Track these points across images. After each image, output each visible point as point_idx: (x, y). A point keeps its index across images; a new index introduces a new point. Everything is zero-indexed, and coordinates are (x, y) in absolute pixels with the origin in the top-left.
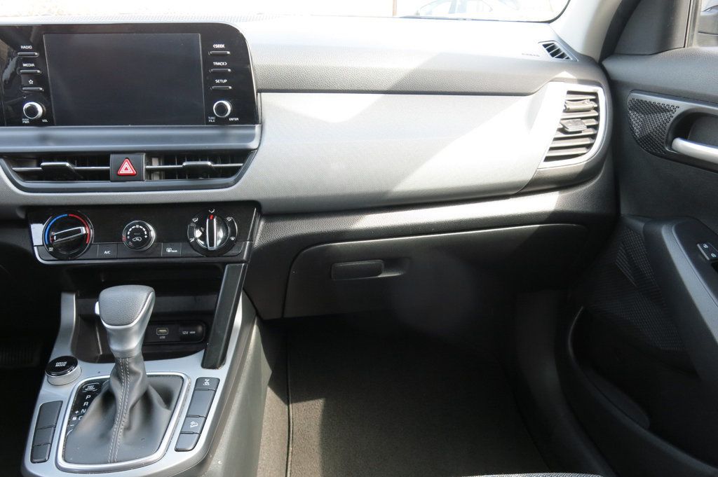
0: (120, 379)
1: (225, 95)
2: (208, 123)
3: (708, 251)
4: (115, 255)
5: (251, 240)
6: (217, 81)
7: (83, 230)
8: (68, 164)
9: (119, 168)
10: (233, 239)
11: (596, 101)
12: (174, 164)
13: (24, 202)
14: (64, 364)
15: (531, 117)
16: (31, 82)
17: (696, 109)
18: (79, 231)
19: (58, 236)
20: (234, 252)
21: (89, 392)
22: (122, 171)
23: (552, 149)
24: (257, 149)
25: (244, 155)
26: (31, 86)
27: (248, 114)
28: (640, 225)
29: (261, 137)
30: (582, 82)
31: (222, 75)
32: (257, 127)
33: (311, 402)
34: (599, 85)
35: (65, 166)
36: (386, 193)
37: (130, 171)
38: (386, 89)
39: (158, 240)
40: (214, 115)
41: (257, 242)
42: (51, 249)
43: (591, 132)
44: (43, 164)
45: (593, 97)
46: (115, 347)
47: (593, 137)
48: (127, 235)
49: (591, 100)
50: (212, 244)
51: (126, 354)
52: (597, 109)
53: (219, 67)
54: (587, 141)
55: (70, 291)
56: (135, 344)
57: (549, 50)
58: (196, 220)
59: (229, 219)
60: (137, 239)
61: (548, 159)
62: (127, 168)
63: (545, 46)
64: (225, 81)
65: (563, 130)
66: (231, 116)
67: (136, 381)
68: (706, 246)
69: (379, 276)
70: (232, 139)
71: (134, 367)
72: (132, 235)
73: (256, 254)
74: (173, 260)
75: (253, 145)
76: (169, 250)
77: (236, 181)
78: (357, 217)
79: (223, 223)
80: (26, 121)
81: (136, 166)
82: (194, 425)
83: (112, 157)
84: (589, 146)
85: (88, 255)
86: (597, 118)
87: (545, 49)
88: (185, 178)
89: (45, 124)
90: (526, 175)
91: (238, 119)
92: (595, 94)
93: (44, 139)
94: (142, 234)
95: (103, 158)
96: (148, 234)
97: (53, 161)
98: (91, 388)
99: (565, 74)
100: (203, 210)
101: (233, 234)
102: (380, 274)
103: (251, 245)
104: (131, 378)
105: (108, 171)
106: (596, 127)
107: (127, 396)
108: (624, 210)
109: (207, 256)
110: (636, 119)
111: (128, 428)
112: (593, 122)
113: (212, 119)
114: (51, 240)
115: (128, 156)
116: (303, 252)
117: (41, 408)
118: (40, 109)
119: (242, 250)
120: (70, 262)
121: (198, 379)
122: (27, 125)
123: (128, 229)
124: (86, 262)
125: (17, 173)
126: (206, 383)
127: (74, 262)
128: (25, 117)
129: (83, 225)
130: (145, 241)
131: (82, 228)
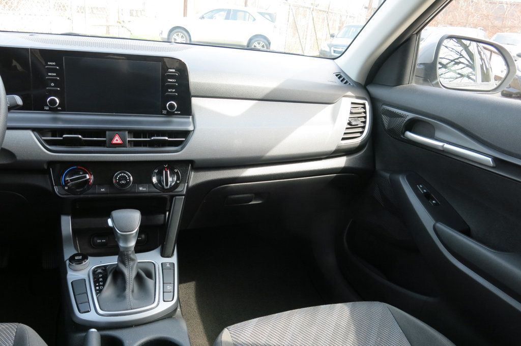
0: (124, 264)
1: (173, 98)
2: (162, 114)
3: (422, 189)
4: (108, 191)
5: (188, 183)
6: (170, 90)
7: (88, 177)
8: (80, 136)
9: (112, 139)
10: (178, 182)
11: (364, 108)
12: (141, 138)
13: (51, 159)
14: (81, 257)
15: (334, 117)
16: (53, 84)
17: (417, 117)
18: (85, 177)
19: (72, 180)
20: (179, 189)
21: (100, 273)
22: (115, 141)
23: (345, 134)
24: (193, 130)
25: (186, 134)
26: (53, 87)
27: (186, 110)
28: (387, 175)
29: (194, 123)
30: (358, 98)
31: (172, 87)
32: (191, 117)
33: (188, 284)
34: (366, 100)
35: (79, 137)
36: (262, 157)
37: (119, 141)
38: (260, 98)
39: (134, 182)
40: (166, 109)
41: (191, 183)
42: (66, 188)
43: (362, 125)
44: (64, 136)
45: (363, 106)
46: (121, 244)
47: (364, 127)
48: (116, 180)
49: (362, 107)
50: (167, 185)
51: (127, 249)
52: (365, 112)
53: (171, 82)
54: (360, 130)
55: (67, 214)
56: (132, 243)
57: (339, 78)
58: (156, 171)
59: (176, 171)
60: (123, 182)
61: (343, 139)
62: (117, 140)
63: (337, 75)
64: (174, 90)
65: (349, 124)
66: (176, 111)
67: (134, 264)
68: (421, 186)
69: (250, 203)
70: (178, 123)
71: (132, 256)
72: (120, 179)
73: (191, 190)
74: (143, 194)
75: (191, 128)
76: (141, 189)
77: (182, 149)
78: (245, 169)
79: (173, 173)
80: (47, 108)
81: (123, 138)
82: (169, 288)
83: (107, 133)
84: (362, 133)
85: (91, 191)
86: (365, 117)
87: (337, 78)
88: (146, 146)
89: (59, 110)
90: (333, 148)
91: (180, 112)
92: (364, 104)
94: (126, 179)
95: (101, 133)
96: (129, 179)
97: (72, 134)
98: (99, 271)
99: (349, 93)
100: (160, 165)
101: (178, 179)
102: (251, 202)
103: (188, 185)
104: (131, 263)
105: (105, 141)
106: (365, 122)
107: (130, 274)
108: (378, 166)
109: (163, 192)
110: (385, 119)
111: (133, 291)
112: (363, 120)
113: (164, 112)
114: (66, 182)
115: (116, 132)
116: (213, 190)
117: (72, 283)
118: (58, 101)
119: (183, 189)
120: (79, 196)
121: (162, 264)
122: (47, 110)
123: (116, 176)
124: (90, 196)
125: (45, 141)
126: (168, 265)
127: (82, 196)
128: (47, 106)
129: (87, 173)
130: (128, 183)
131: (87, 175)
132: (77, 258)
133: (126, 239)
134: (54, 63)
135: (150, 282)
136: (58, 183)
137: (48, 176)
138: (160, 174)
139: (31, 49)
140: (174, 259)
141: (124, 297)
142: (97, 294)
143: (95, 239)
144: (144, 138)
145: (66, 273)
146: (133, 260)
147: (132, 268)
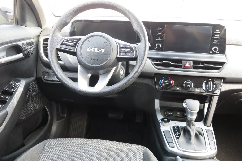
0: (189, 126)
1: (216, 45)
2: (209, 53)
4: (181, 90)
5: (221, 89)
6: (215, 41)
7: (172, 82)
8: (170, 62)
9: (185, 65)
10: (216, 88)
13: (157, 72)
14: (167, 120)
18: (170, 82)
19: (164, 83)
20: (216, 92)
22: (186, 66)
24: (227, 62)
26: (159, 39)
27: (222, 51)
29: (226, 58)
31: (217, 39)
32: (225, 55)
35: (170, 63)
37: (189, 66)
39: (193, 87)
42: (161, 86)
44: (163, 62)
46: (189, 116)
48: (185, 85)
50: (210, 89)
51: (191, 119)
53: (216, 37)
55: (157, 99)
56: (194, 117)
58: (205, 82)
59: (215, 82)
60: (188, 86)
62: (187, 65)
64: (217, 41)
66: (217, 52)
70: (218, 58)
71: (194, 123)
72: (187, 84)
73: (222, 93)
75: (225, 61)
76: (196, 90)
77: (220, 71)
79: (213, 84)
80: (155, 49)
81: (190, 64)
82: (212, 143)
83: (183, 61)
85: (173, 89)
89: (161, 50)
91: (219, 53)
93: (158, 54)
94: (190, 84)
95: (180, 61)
96: (192, 85)
97: (167, 61)
98: (176, 128)
100: (208, 79)
103: (220, 91)
104: (193, 127)
105: (181, 65)
107: (193, 132)
109: (208, 93)
113: (211, 52)
114: (162, 84)
115: (188, 61)
116: (232, 95)
117: (163, 131)
118: (161, 46)
119: (218, 92)
120: (167, 91)
121: (206, 129)
122: (155, 50)
123: (185, 83)
124: (172, 91)
125: (155, 64)
126: (209, 131)
127: (168, 91)
128: (156, 48)
129: (171, 80)
130: (191, 87)
131: (171, 81)
132: (165, 120)
133: (192, 114)
134: (161, 28)
135: (202, 138)
136: (158, 84)
137: (153, 80)
138: (207, 83)
139: (152, 22)
140: (211, 128)
141: (191, 143)
142: (177, 139)
143: (167, 112)
144: (199, 65)
145: (160, 126)
146: (194, 125)
147: (194, 129)
